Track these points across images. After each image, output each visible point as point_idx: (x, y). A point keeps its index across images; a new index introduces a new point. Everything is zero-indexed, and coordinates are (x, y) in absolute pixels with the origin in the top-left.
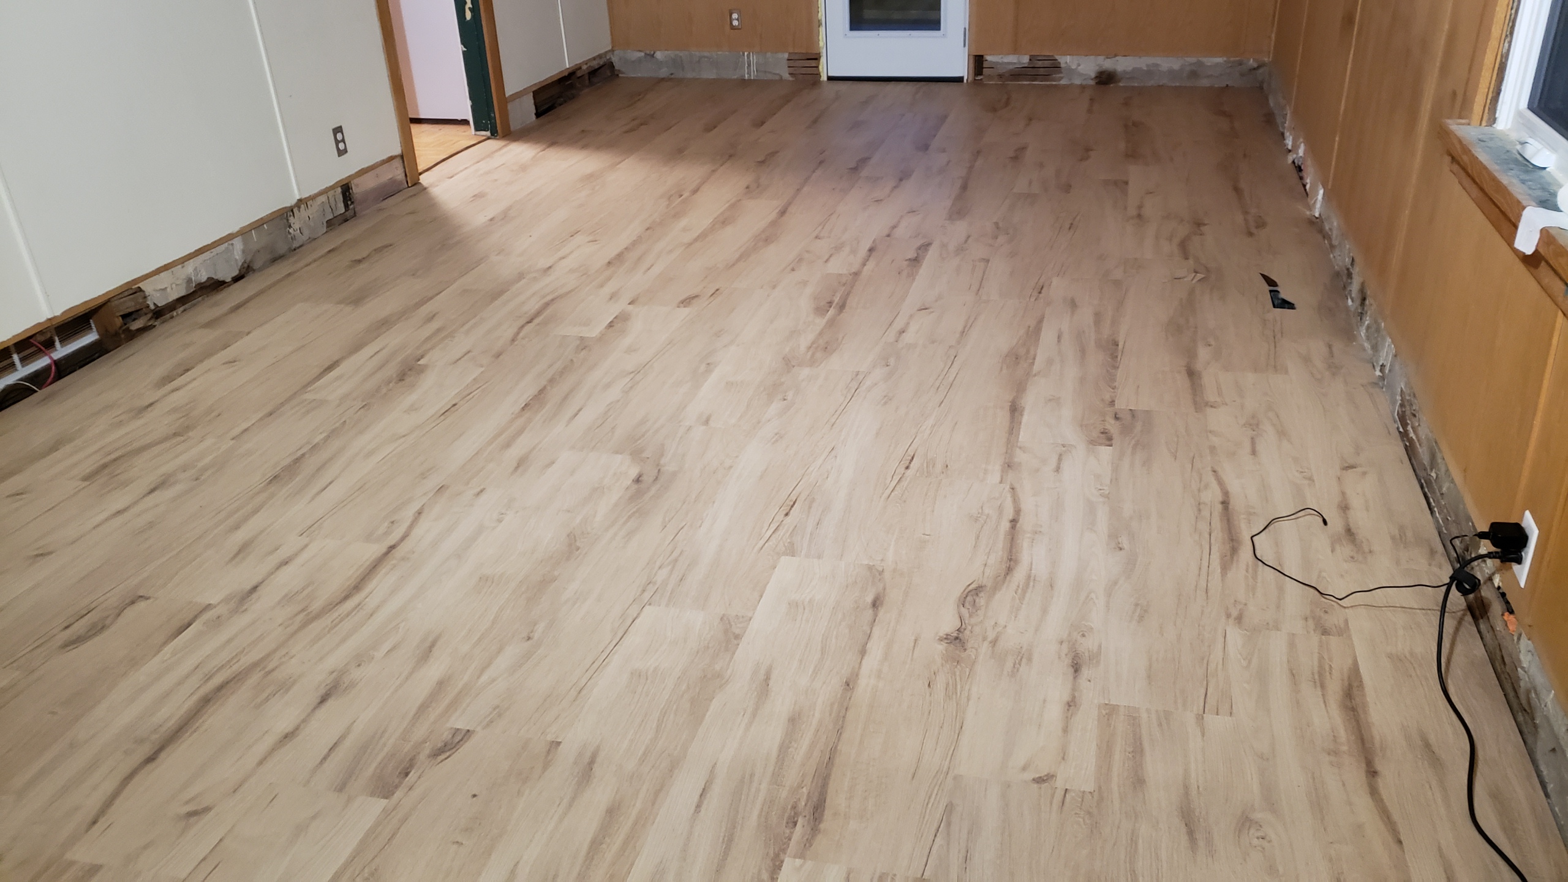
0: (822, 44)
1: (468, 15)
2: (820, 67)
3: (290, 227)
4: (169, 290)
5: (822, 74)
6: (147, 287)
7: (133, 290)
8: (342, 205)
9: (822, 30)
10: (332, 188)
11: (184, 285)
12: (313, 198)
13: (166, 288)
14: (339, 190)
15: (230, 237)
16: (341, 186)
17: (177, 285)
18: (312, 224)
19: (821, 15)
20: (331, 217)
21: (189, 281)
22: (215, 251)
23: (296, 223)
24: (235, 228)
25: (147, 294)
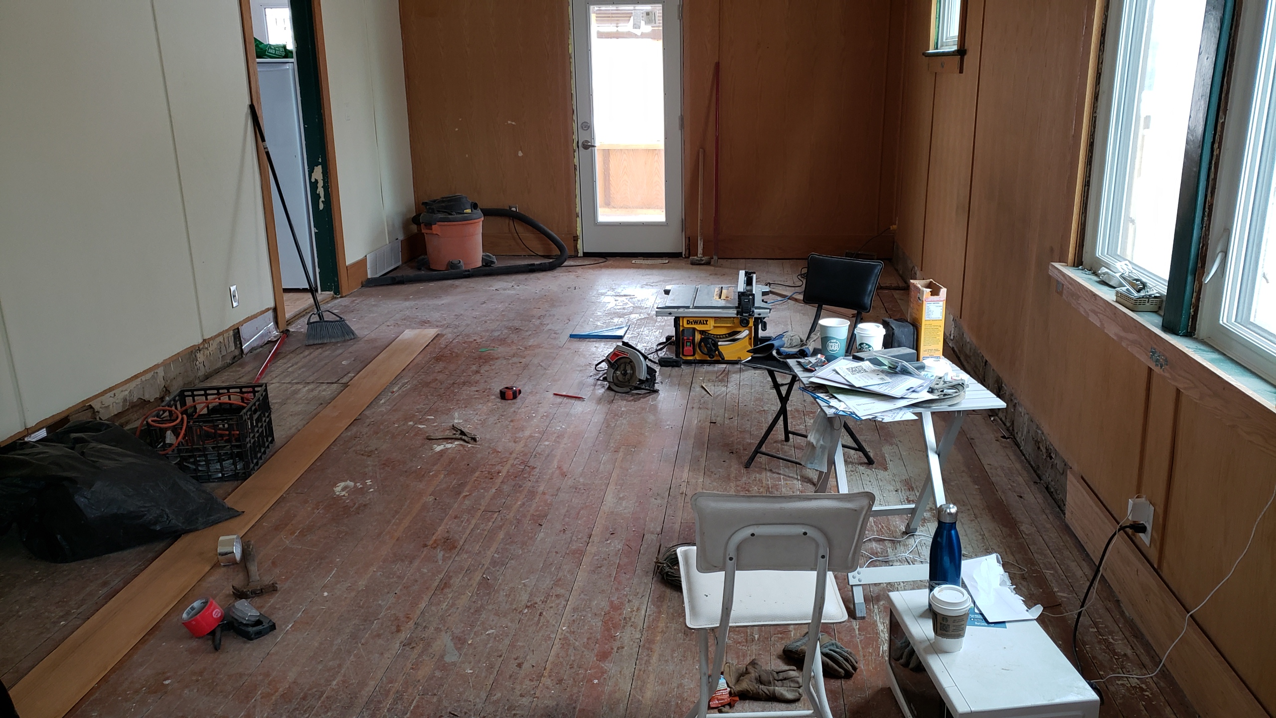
0: (579, 229)
1: (321, 206)
2: (578, 246)
3: (197, 360)
4: (111, 406)
5: (579, 251)
6: (96, 405)
7: (87, 407)
8: (232, 344)
9: (579, 220)
10: (227, 331)
11: (121, 404)
12: (213, 338)
13: (109, 406)
14: (231, 333)
15: (157, 366)
16: (233, 330)
17: (116, 403)
18: (212, 358)
19: (578, 209)
20: (224, 353)
21: (125, 400)
22: (143, 378)
23: (201, 357)
24: (160, 361)
25: (96, 410)
